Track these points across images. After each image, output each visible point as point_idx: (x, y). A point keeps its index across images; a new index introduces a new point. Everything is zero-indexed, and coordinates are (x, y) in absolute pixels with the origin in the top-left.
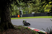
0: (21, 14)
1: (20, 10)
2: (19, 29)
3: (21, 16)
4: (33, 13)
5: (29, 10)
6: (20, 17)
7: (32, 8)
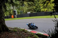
0: (15, 14)
1: (14, 10)
2: (15, 32)
3: (16, 16)
4: (29, 13)
5: (24, 9)
6: (14, 17)
7: (27, 8)
